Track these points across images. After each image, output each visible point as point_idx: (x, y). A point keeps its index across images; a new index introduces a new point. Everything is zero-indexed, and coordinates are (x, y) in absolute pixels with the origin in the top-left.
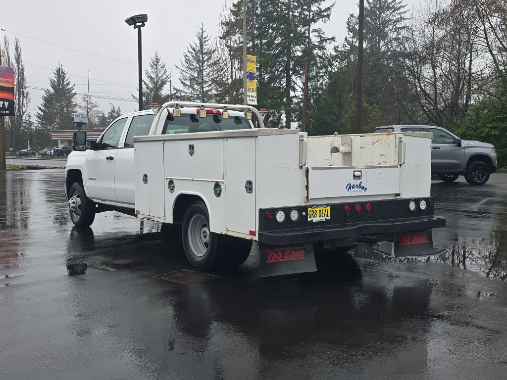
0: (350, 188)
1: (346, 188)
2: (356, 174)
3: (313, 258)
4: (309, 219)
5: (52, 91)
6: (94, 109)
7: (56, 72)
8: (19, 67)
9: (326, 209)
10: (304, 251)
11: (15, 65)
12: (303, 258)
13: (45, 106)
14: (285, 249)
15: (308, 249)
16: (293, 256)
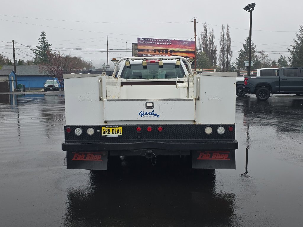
0: (143, 114)
1: (139, 114)
2: (148, 105)
3: (107, 161)
4: (103, 135)
5: (244, 50)
6: (266, 58)
7: (246, 40)
8: (228, 39)
9: (119, 128)
10: (101, 156)
11: (227, 38)
12: (99, 160)
13: (240, 58)
14: (87, 153)
15: (104, 154)
16: (92, 158)
